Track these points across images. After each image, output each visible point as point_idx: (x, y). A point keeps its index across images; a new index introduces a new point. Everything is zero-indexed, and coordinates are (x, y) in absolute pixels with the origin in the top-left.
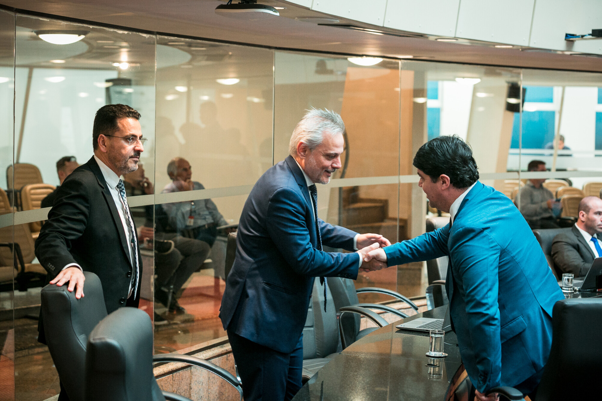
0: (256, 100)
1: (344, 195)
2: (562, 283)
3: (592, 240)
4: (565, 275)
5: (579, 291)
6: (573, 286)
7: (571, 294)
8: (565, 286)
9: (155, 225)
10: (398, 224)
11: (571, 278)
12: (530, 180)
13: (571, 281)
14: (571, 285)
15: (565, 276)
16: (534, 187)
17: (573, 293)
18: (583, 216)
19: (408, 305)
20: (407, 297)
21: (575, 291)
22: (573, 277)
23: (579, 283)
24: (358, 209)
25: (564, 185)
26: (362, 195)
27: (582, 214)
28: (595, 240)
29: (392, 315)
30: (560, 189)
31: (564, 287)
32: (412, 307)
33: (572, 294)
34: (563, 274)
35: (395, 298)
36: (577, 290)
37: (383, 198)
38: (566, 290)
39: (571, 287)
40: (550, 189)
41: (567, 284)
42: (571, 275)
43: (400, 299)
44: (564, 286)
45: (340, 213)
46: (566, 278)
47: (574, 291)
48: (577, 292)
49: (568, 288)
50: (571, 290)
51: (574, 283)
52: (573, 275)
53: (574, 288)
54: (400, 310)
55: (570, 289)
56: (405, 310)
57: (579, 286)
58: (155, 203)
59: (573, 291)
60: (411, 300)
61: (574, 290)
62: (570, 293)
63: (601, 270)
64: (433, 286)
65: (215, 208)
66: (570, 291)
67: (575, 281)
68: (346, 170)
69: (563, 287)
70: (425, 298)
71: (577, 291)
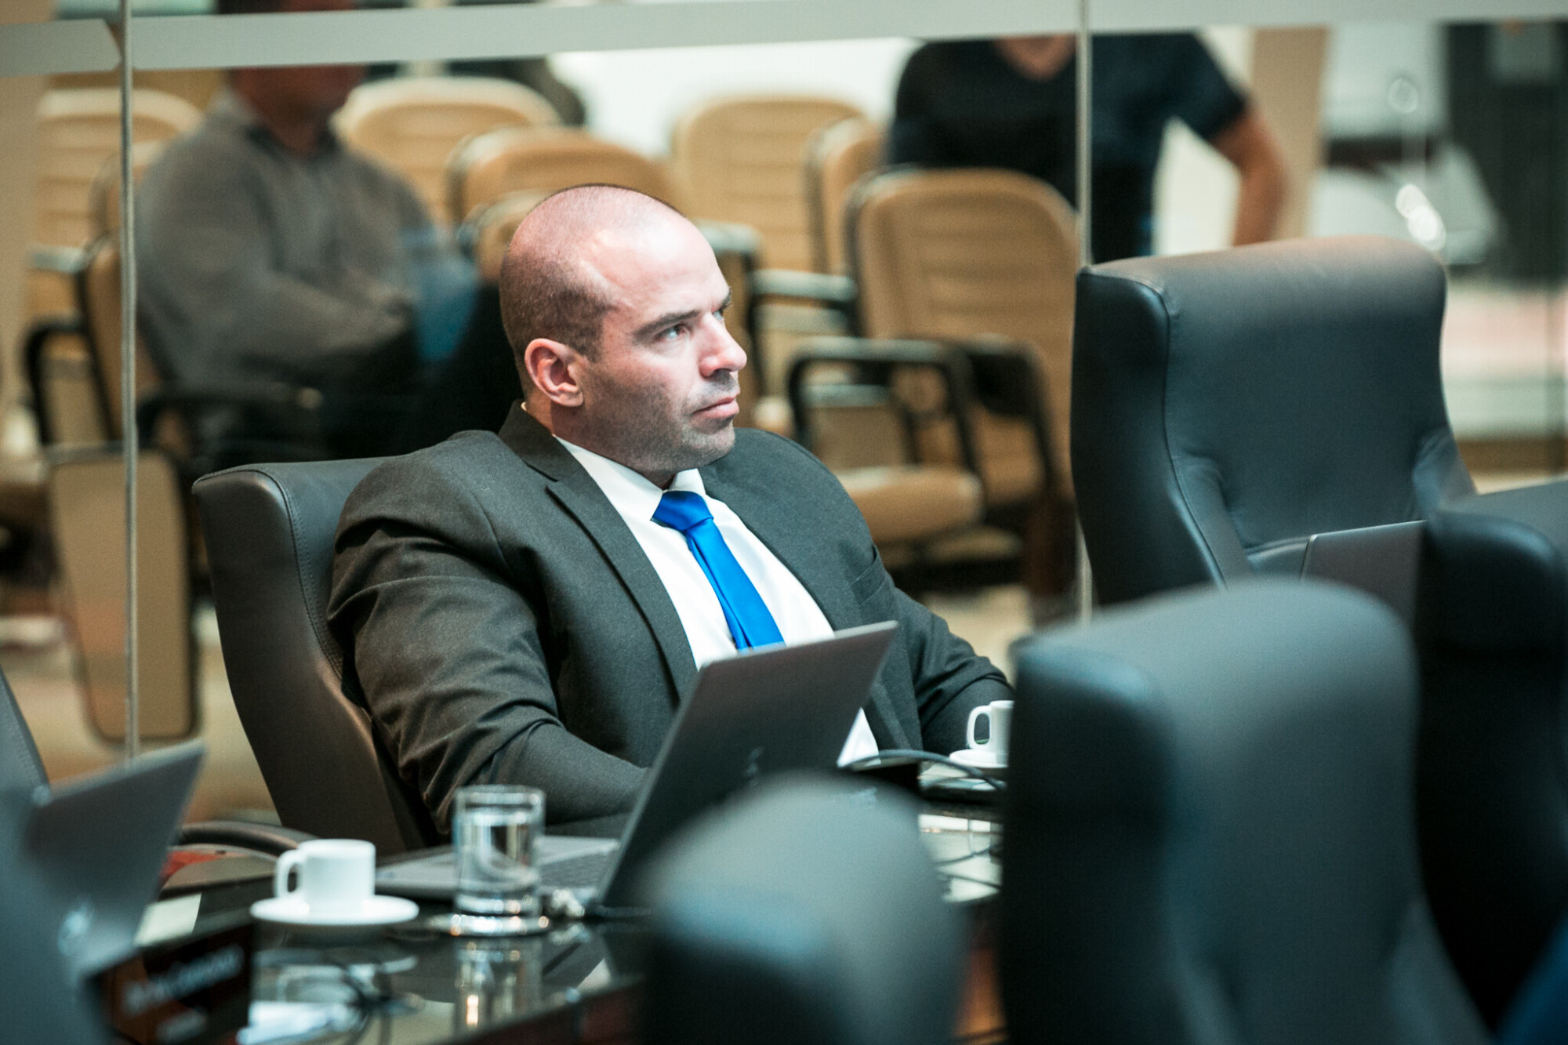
2: (449, 863)
3: (662, 517)
4: (477, 798)
5: (590, 918)
6: (545, 882)
8: (478, 885)
12: (237, 78)
13: (526, 847)
15: (479, 805)
16: (260, 137)
17: (541, 934)
18: (559, 370)
21: (560, 919)
22: (538, 812)
23: (588, 861)
27: (546, 362)
28: (696, 514)
30: (487, 151)
33: (537, 945)
36: (576, 908)
38: (488, 915)
40: (392, 160)
42: (517, 798)
44: (468, 883)
46: (485, 820)
47: (549, 917)
48: (575, 931)
49: (506, 896)
50: (522, 915)
51: (547, 860)
52: (536, 799)
53: (545, 900)
55: (514, 906)
57: (587, 883)
59: (543, 923)
61: (545, 910)
62: (517, 937)
63: (756, 753)
66: (515, 925)
67: (557, 849)
71: (576, 920)
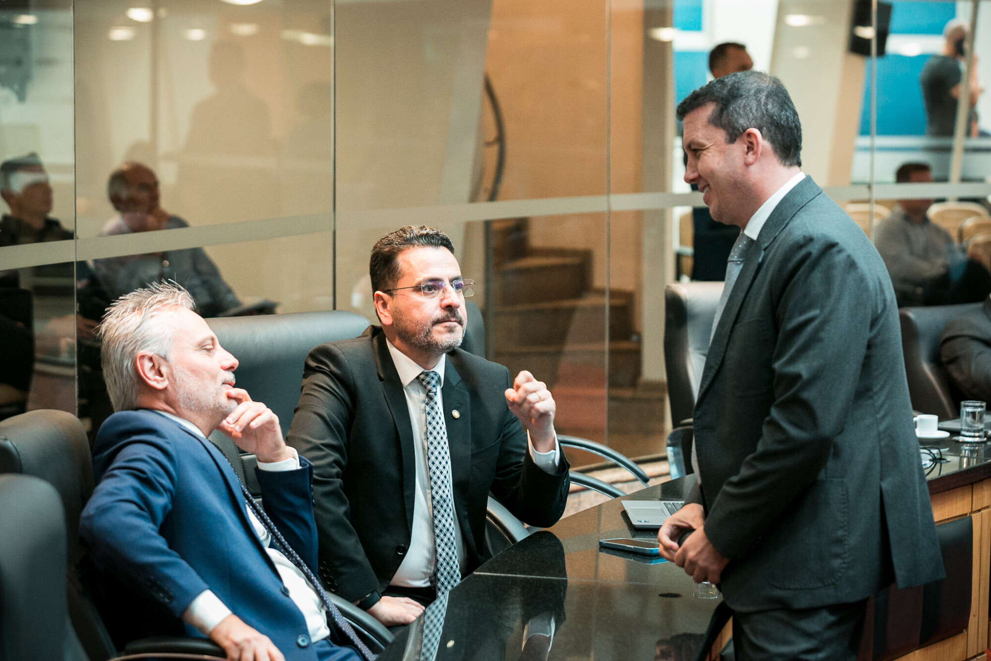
0: (309, 39)
1: (495, 242)
2: (959, 422)
4: (967, 404)
6: (985, 428)
7: (980, 445)
8: (967, 428)
9: (78, 305)
10: (606, 301)
11: (979, 410)
13: (981, 417)
14: (981, 426)
15: (968, 406)
17: (984, 442)
19: (629, 475)
20: (628, 457)
22: (984, 408)
24: (527, 271)
25: (976, 214)
26: (537, 238)
29: (596, 495)
30: (969, 223)
31: (965, 430)
32: (638, 478)
33: (983, 445)
34: (963, 403)
35: (602, 459)
37: (579, 244)
38: (969, 437)
39: (981, 430)
41: (970, 423)
42: (979, 404)
43: (614, 461)
44: (964, 428)
45: (487, 281)
46: (969, 410)
47: (987, 438)
49: (974, 431)
50: (979, 437)
51: (986, 421)
52: (984, 404)
53: (986, 433)
54: (616, 486)
55: (977, 434)
56: (625, 485)
58: (76, 258)
59: (985, 439)
60: (638, 462)
61: (986, 436)
62: (977, 443)
64: (682, 431)
65: (214, 272)
66: (977, 439)
68: (501, 187)
69: (962, 430)
70: (665, 459)
